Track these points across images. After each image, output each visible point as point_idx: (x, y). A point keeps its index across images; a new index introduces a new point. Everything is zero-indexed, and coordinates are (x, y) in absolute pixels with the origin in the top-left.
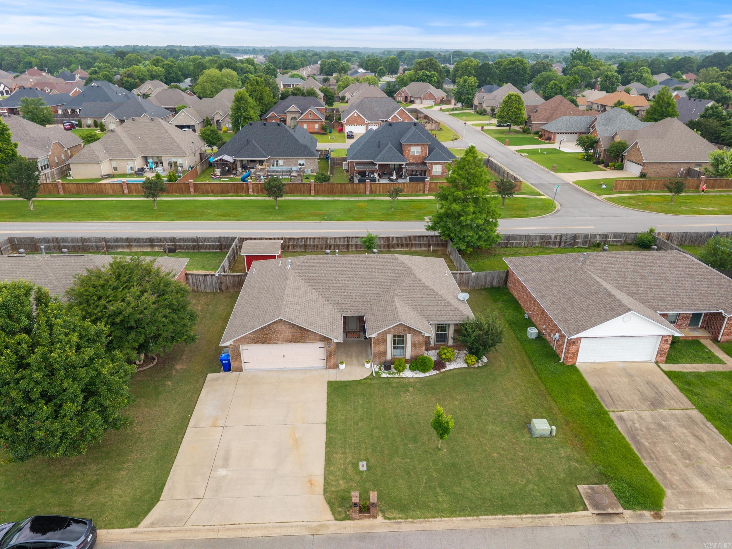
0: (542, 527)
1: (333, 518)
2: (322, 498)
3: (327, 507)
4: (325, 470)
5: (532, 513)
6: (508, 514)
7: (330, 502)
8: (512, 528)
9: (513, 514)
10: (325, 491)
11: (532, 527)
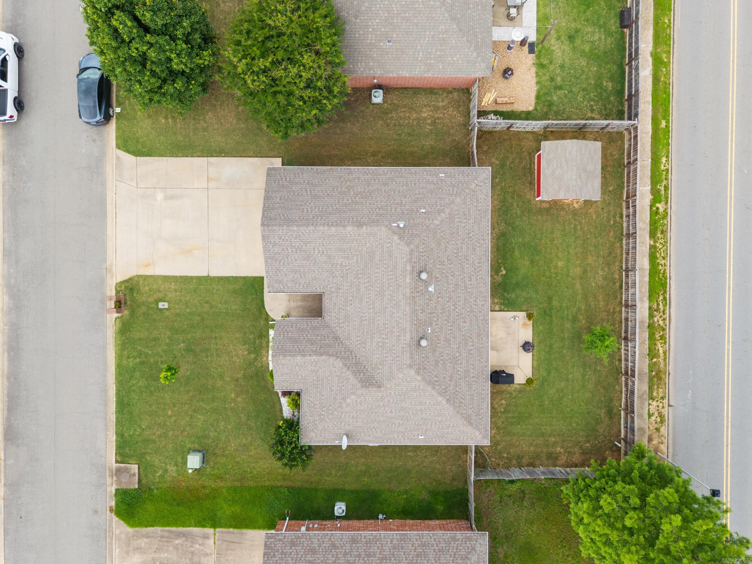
0: (106, 425)
1: (117, 282)
2: (135, 274)
3: (126, 278)
4: (158, 276)
5: (116, 422)
6: (116, 405)
7: (130, 279)
8: (106, 405)
9: (116, 408)
10: (139, 276)
11: (106, 418)
